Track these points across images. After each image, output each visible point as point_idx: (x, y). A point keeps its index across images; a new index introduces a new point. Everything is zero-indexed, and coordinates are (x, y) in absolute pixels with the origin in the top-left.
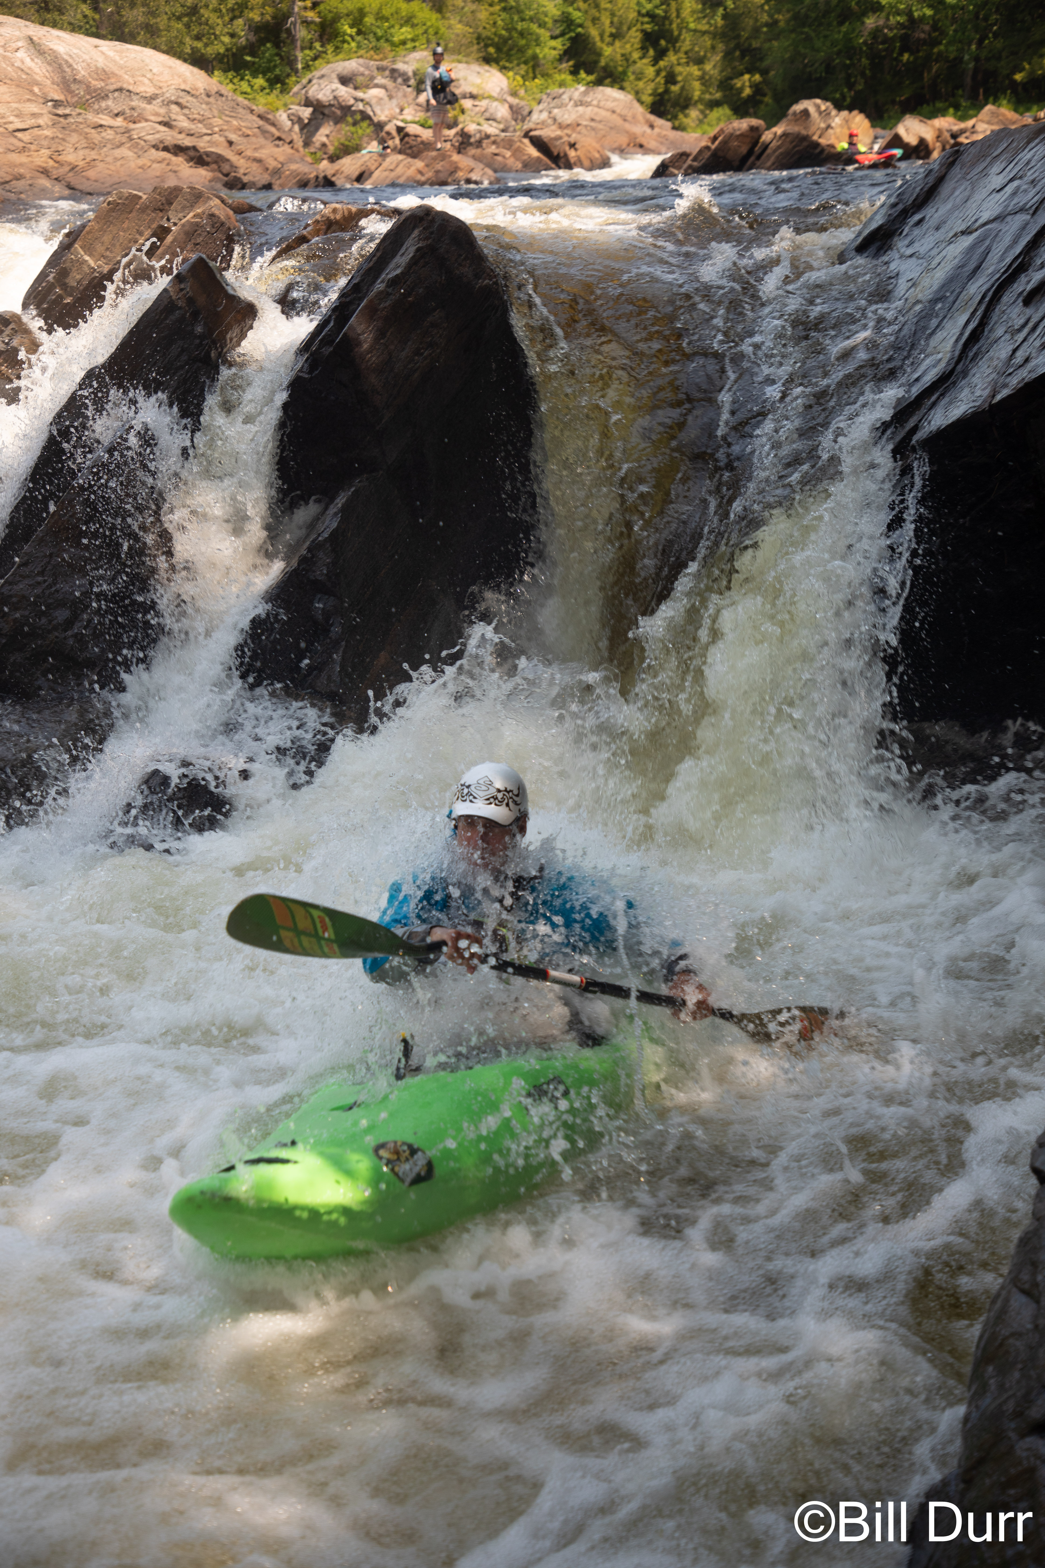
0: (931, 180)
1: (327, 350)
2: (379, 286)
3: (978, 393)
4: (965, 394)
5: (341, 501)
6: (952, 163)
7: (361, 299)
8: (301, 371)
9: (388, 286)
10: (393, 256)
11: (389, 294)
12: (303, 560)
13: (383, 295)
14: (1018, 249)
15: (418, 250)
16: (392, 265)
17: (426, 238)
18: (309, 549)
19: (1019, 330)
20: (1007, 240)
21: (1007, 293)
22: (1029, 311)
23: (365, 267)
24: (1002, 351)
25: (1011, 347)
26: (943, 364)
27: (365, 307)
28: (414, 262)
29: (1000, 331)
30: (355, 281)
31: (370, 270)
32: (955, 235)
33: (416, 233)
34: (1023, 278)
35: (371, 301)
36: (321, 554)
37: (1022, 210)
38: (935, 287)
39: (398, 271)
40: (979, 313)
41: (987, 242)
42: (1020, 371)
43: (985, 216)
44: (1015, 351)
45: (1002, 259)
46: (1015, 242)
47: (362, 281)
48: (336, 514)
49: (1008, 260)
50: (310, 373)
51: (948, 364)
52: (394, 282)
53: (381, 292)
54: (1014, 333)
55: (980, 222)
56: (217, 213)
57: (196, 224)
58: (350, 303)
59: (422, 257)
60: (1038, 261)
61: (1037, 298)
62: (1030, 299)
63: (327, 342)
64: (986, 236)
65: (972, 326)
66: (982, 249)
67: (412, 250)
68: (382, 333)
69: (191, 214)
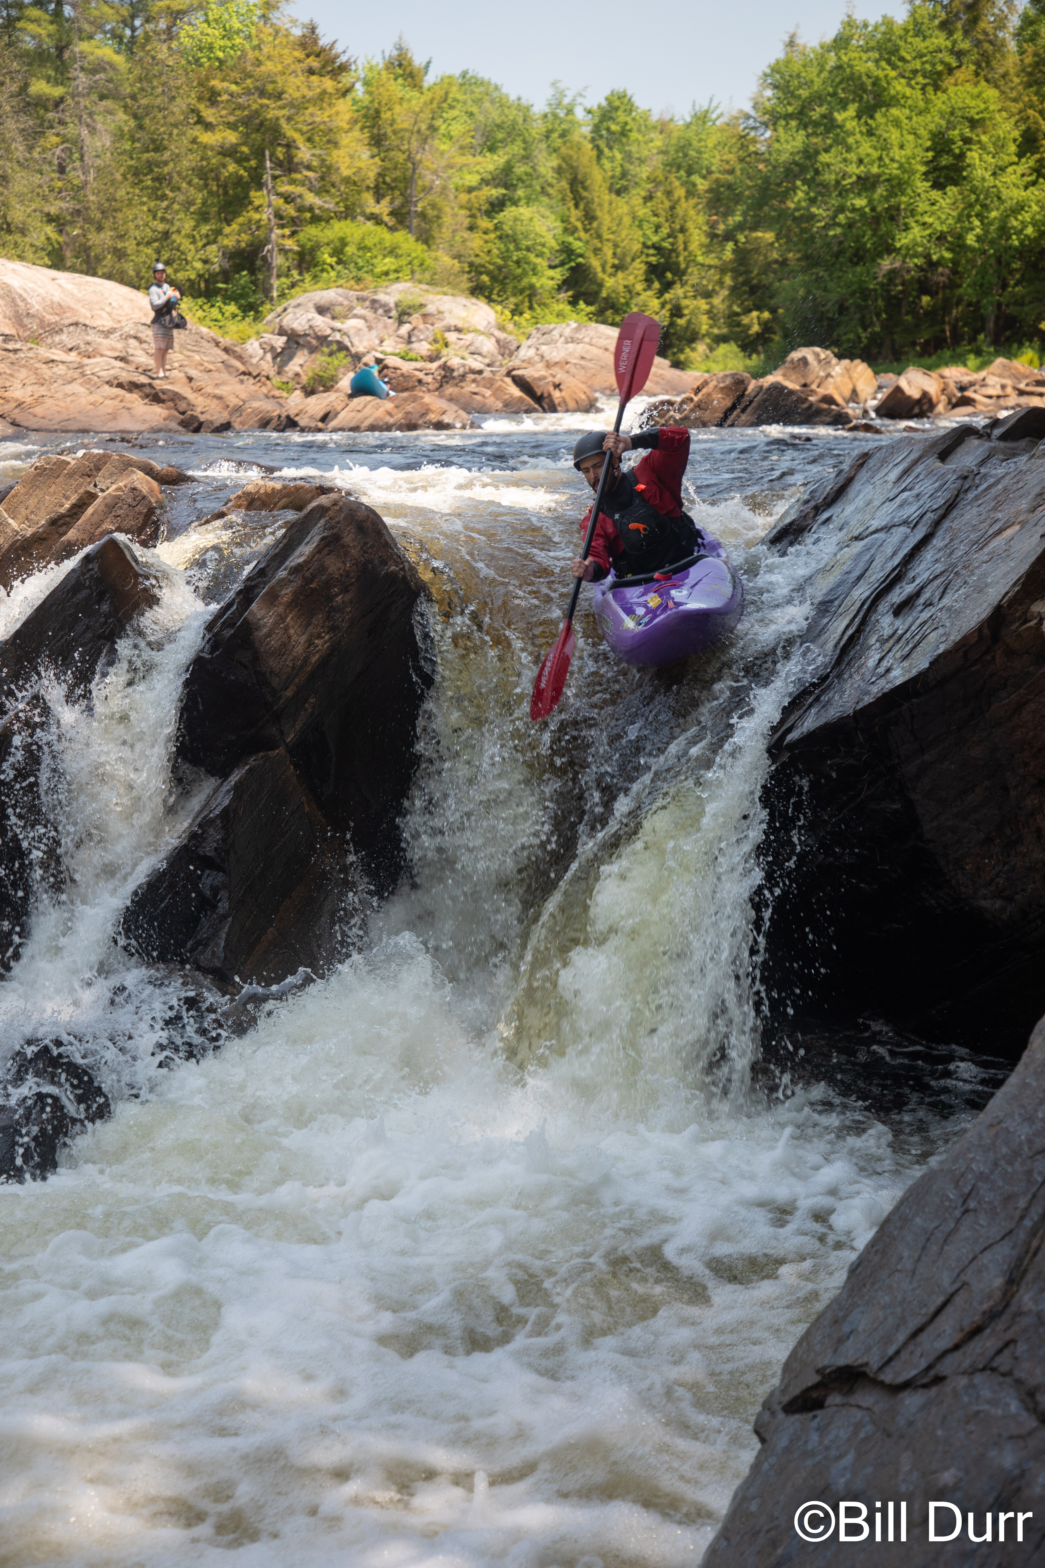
0: (841, 480)
1: (228, 633)
2: (282, 574)
3: (847, 698)
4: (836, 699)
5: (235, 777)
6: (862, 465)
7: (265, 583)
8: (202, 651)
9: (290, 574)
10: (299, 544)
11: (290, 581)
12: (193, 836)
13: (285, 582)
14: (897, 560)
15: (323, 539)
16: (297, 553)
17: (332, 528)
18: (200, 826)
19: (887, 640)
20: (889, 551)
21: (882, 603)
22: (898, 623)
23: (272, 553)
24: (872, 659)
25: (879, 657)
26: (821, 667)
27: (267, 593)
28: (319, 550)
29: (872, 640)
30: (261, 566)
31: (276, 555)
32: (851, 539)
33: (322, 522)
34: (897, 591)
35: (272, 588)
36: (211, 831)
37: (904, 523)
38: (824, 591)
39: (302, 560)
40: (858, 620)
41: (872, 551)
42: (881, 681)
43: (875, 524)
44: (881, 660)
45: (882, 569)
46: (895, 553)
47: (266, 567)
48: (228, 791)
49: (888, 570)
50: (210, 653)
51: (827, 666)
52: (297, 570)
53: (283, 580)
54: (883, 641)
55: (871, 529)
56: (139, 486)
57: (118, 497)
58: (255, 586)
59: (327, 545)
60: (911, 574)
61: (906, 610)
62: (899, 611)
63: (228, 624)
64: (873, 545)
65: (850, 632)
66: (868, 557)
67: (317, 539)
68: (282, 618)
69: (114, 487)
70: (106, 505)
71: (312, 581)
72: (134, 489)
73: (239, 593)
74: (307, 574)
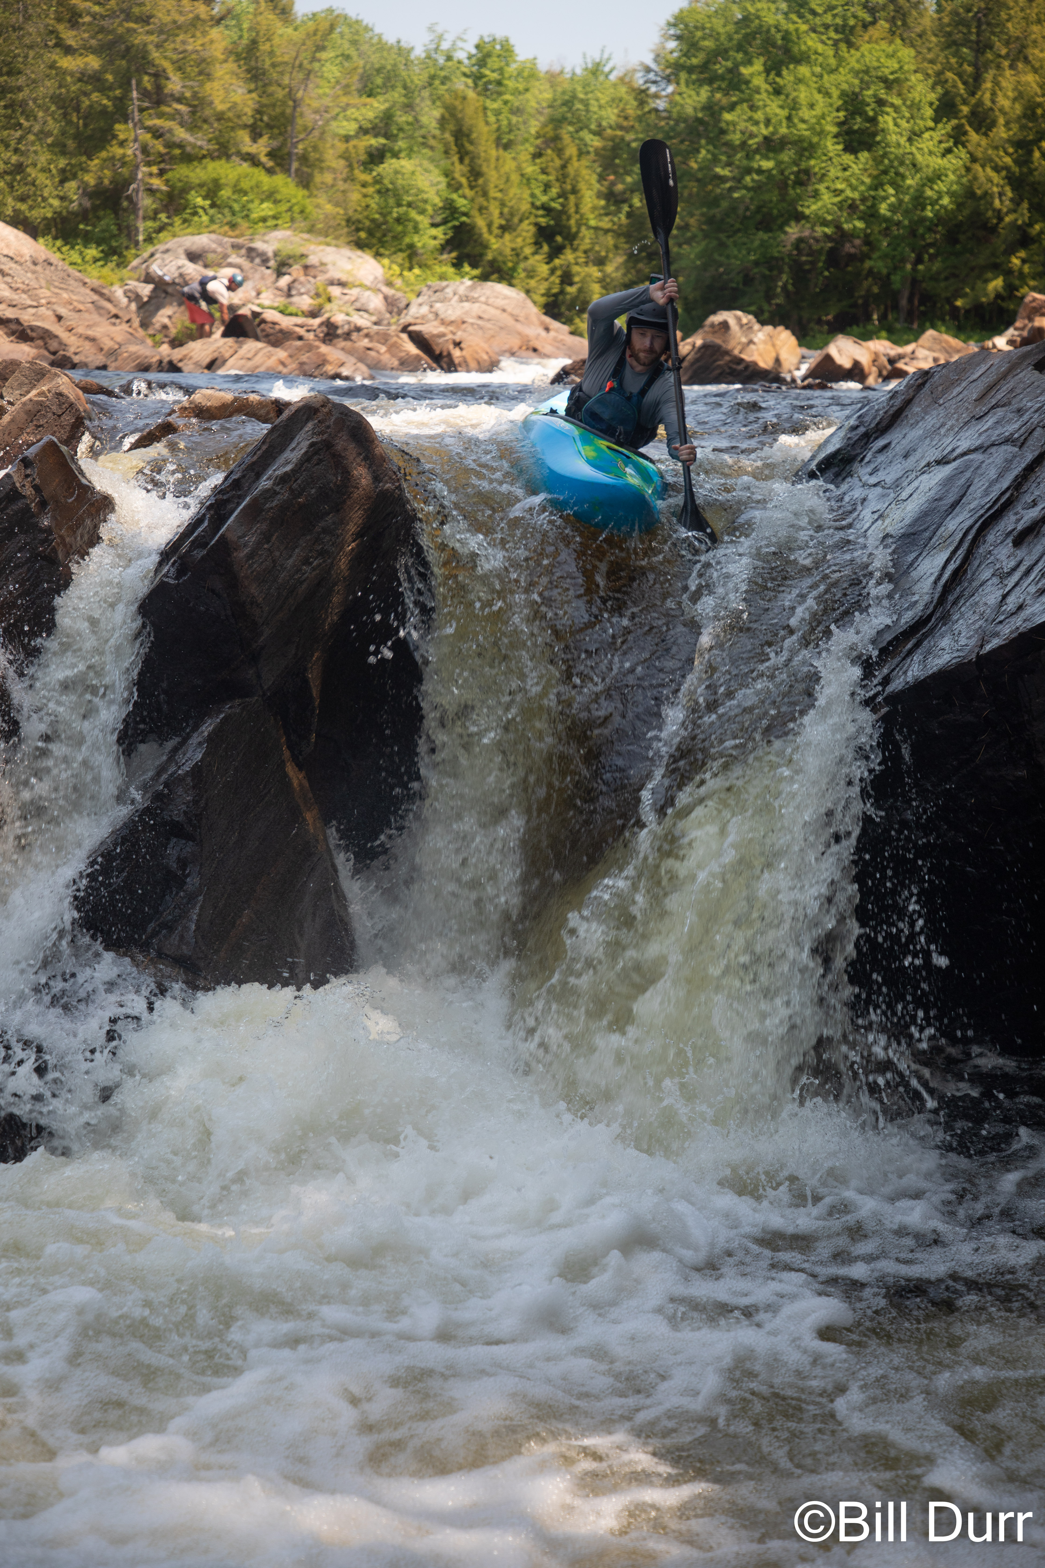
0: (898, 402)
1: (199, 554)
2: (265, 483)
3: (963, 642)
4: (945, 642)
5: (207, 728)
6: (922, 386)
7: (242, 498)
8: (165, 576)
9: (275, 484)
10: (282, 451)
11: (276, 493)
12: (158, 797)
13: (269, 494)
14: (1005, 483)
15: (312, 445)
16: (281, 461)
17: (321, 433)
18: (166, 785)
19: (1010, 573)
20: (993, 473)
21: (993, 532)
22: (1020, 553)
23: (249, 460)
24: (991, 596)
25: (1001, 592)
26: (920, 607)
27: (246, 507)
28: (306, 458)
29: (986, 574)
30: (234, 477)
31: (254, 463)
32: (928, 465)
33: (310, 426)
34: (1011, 516)
35: (255, 500)
36: (180, 791)
37: (1007, 441)
38: (907, 521)
39: (288, 468)
40: (961, 552)
41: (968, 474)
42: (1013, 620)
43: (964, 445)
44: (1005, 597)
45: (986, 493)
46: (1000, 475)
47: (243, 476)
48: (200, 744)
49: (994, 495)
50: (177, 578)
51: (926, 606)
52: (284, 479)
53: (266, 491)
54: (1003, 576)
55: (958, 451)
56: (65, 392)
57: (40, 403)
58: (228, 501)
59: (316, 453)
60: (1028, 498)
61: (1030, 538)
62: (1020, 539)
63: (199, 543)
64: (967, 467)
65: (952, 567)
66: (962, 481)
67: (305, 445)
68: (266, 537)
69: (34, 392)
70: (28, 412)
71: (300, 495)
72: (60, 394)
73: (209, 508)
74: (295, 486)
